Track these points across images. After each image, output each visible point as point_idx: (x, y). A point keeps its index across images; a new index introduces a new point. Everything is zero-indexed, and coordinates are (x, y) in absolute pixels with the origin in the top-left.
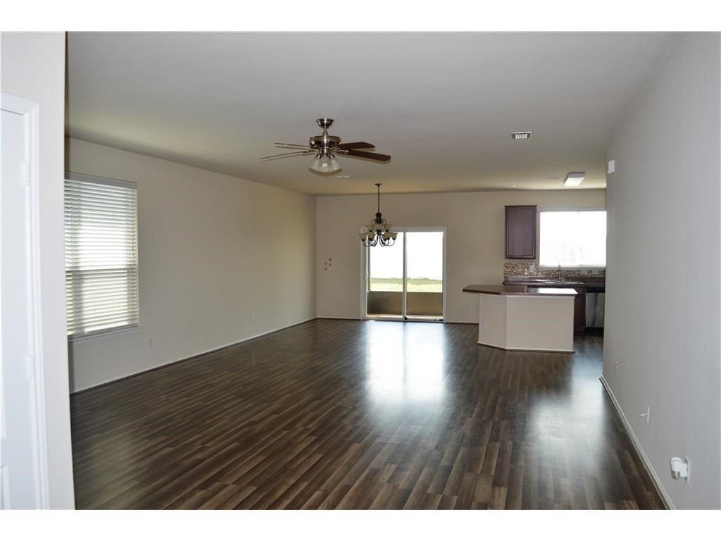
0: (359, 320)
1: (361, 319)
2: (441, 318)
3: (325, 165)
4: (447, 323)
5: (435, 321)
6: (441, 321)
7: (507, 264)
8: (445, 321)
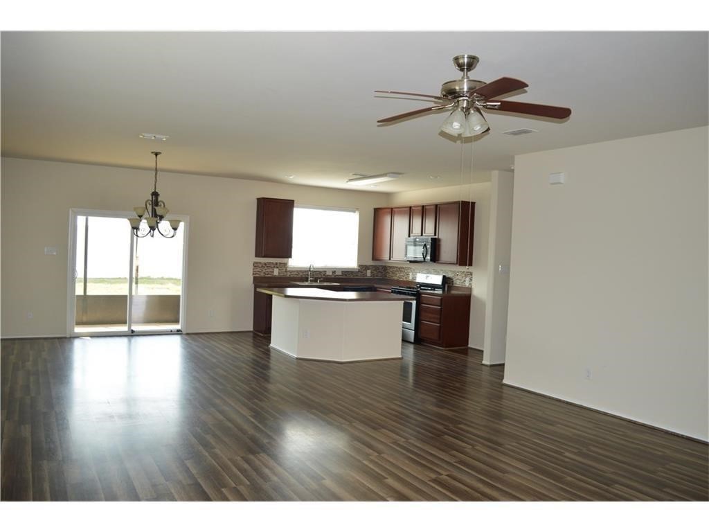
0: (65, 338)
1: (68, 336)
2: (178, 327)
3: (456, 125)
4: (188, 334)
5: (171, 333)
6: (178, 332)
7: (257, 263)
8: (184, 332)
